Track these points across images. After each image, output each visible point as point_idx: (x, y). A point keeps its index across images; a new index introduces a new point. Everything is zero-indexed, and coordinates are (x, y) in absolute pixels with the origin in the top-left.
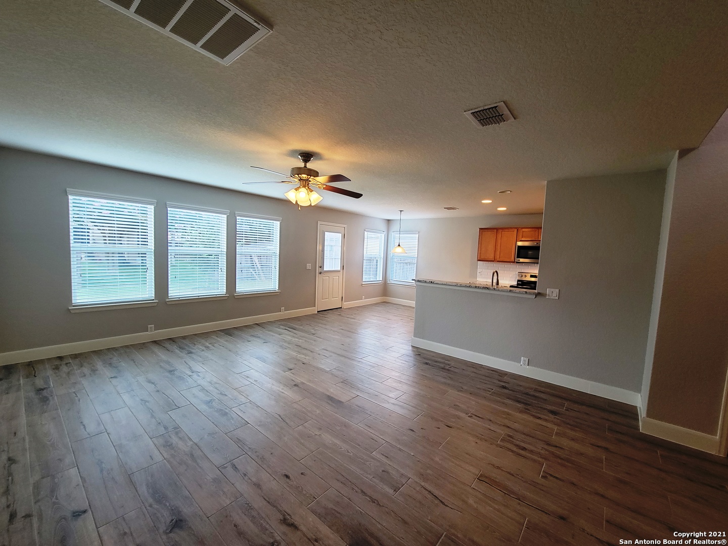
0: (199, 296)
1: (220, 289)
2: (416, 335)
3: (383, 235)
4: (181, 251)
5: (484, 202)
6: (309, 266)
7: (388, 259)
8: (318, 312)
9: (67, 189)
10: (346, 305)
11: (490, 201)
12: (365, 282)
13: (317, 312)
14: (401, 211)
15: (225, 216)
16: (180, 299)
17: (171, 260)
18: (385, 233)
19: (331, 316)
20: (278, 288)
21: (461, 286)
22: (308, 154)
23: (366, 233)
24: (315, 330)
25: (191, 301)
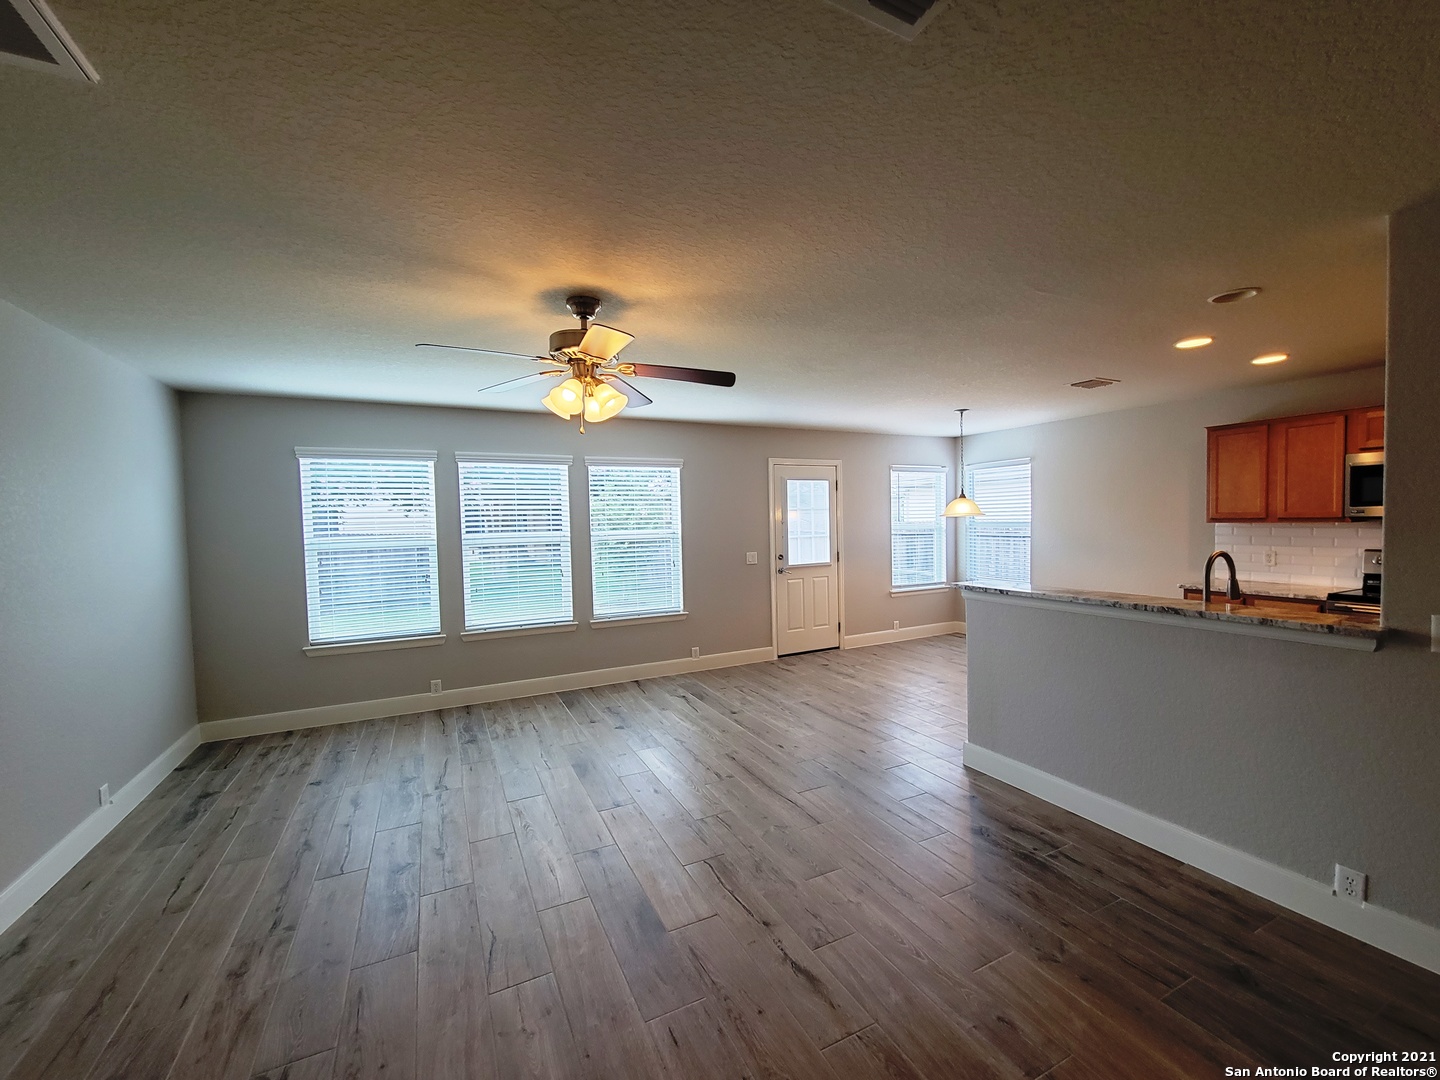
0: (521, 626)
1: (561, 611)
2: (976, 735)
3: (943, 476)
4: (485, 541)
5: (1183, 345)
6: (752, 557)
7: (959, 530)
8: (779, 657)
9: (296, 448)
10: (850, 641)
11: (1207, 341)
12: (900, 587)
13: (776, 658)
14: (962, 411)
15: (566, 467)
16: (488, 631)
17: (469, 558)
18: (946, 469)
19: (802, 668)
20: (682, 607)
21: (1087, 602)
22: (581, 297)
23: (894, 475)
24: (744, 702)
25: (508, 635)
